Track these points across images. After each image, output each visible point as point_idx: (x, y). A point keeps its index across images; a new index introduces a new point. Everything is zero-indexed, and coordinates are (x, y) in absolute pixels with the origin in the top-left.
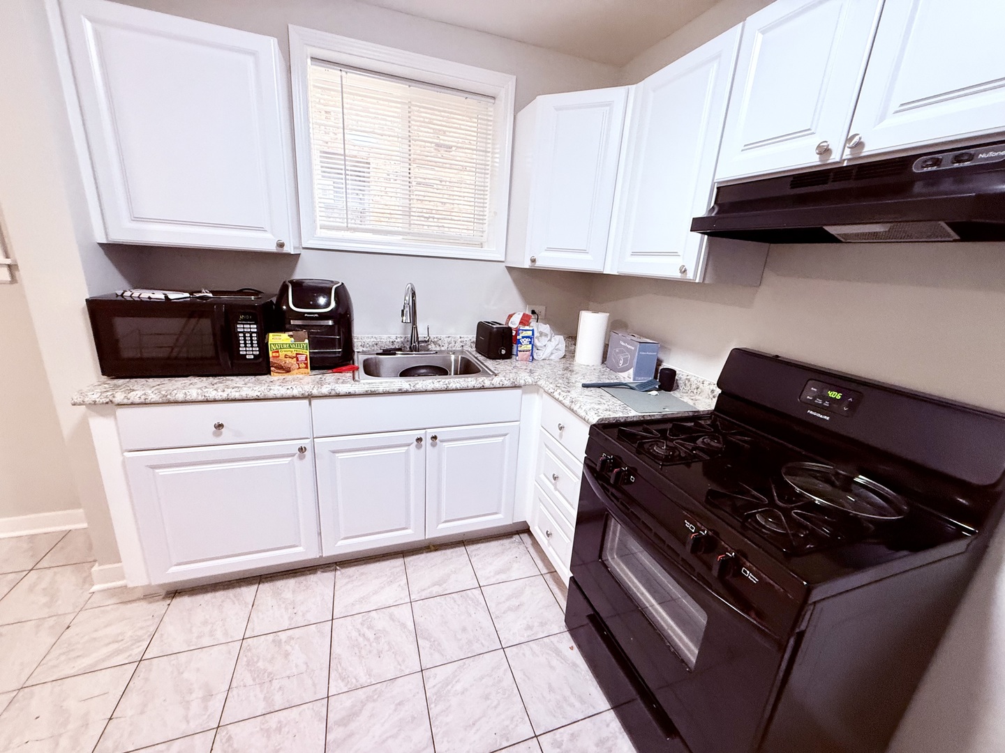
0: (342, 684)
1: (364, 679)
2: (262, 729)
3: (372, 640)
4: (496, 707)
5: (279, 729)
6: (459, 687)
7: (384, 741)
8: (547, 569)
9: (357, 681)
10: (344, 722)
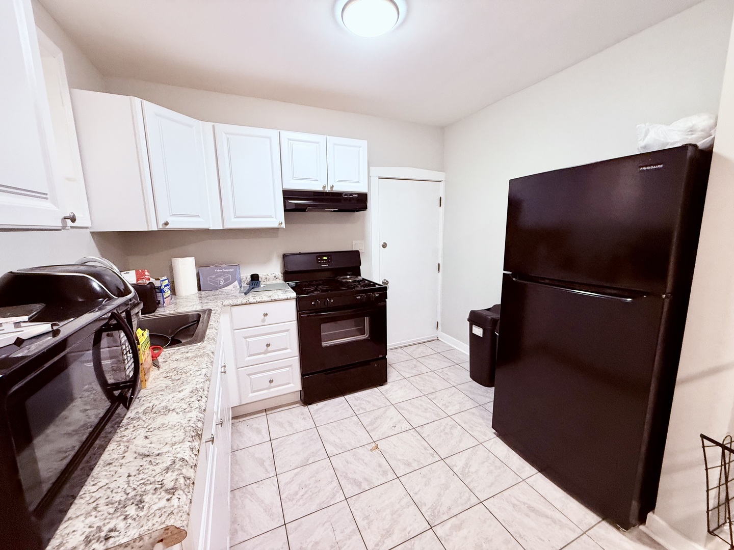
0: (338, 495)
1: (335, 483)
2: (369, 528)
3: (306, 489)
4: (346, 427)
5: (367, 517)
6: (337, 441)
7: (366, 464)
8: (263, 412)
9: (336, 487)
10: (359, 485)
